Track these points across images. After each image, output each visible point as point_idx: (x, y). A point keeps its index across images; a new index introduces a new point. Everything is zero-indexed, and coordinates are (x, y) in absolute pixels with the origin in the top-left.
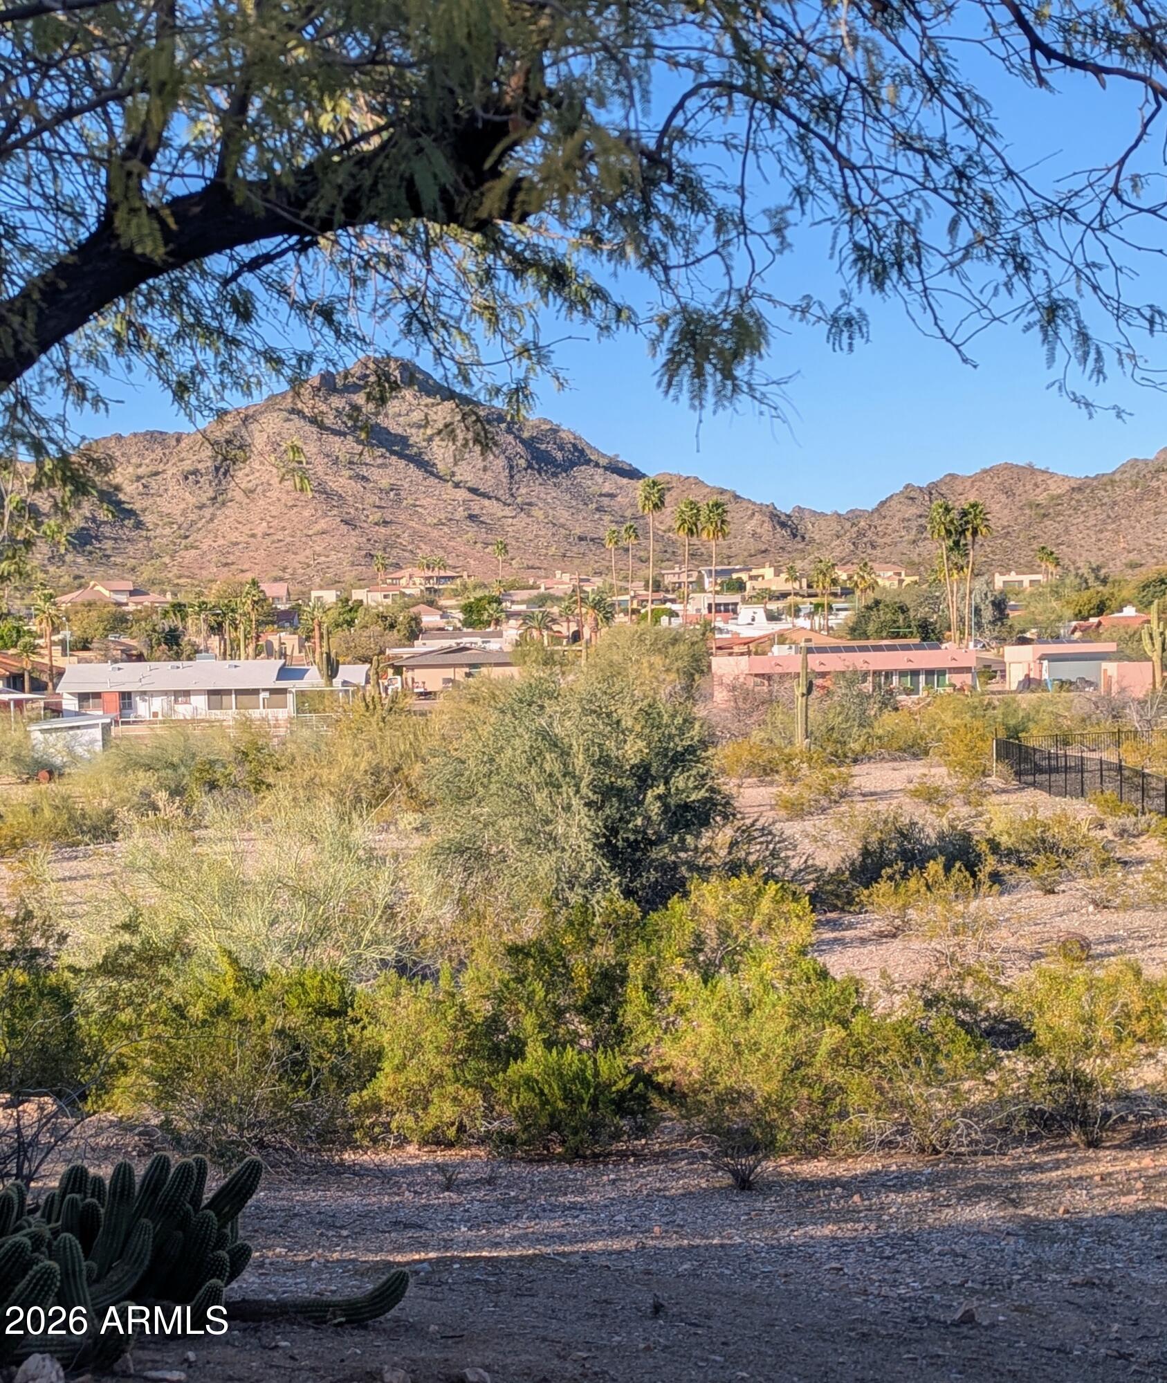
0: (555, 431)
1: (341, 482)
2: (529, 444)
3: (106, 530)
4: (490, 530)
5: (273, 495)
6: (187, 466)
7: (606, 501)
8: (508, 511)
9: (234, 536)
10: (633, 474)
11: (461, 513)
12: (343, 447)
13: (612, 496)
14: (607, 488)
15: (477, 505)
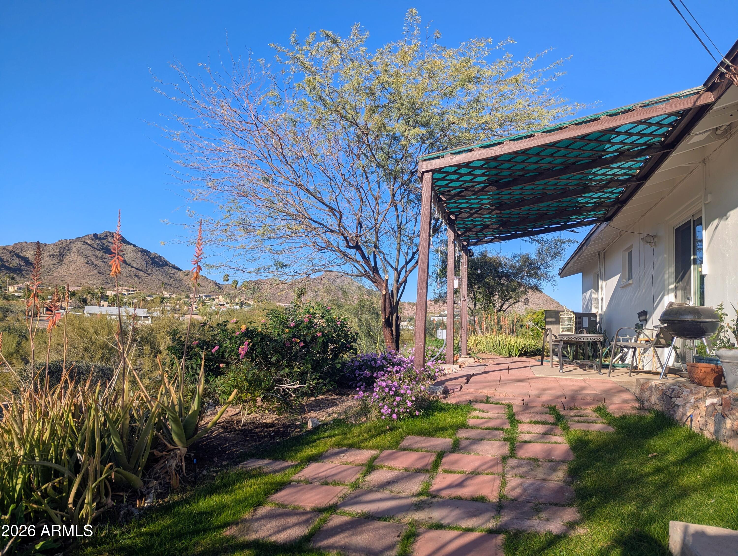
0: (159, 256)
1: (98, 262)
2: (152, 259)
3: (23, 268)
4: (141, 279)
5: (78, 264)
6: (51, 253)
7: (172, 275)
8: (146, 275)
9: (65, 273)
10: (179, 269)
11: (133, 274)
12: (99, 253)
13: (174, 274)
14: (172, 272)
15: (138, 273)
